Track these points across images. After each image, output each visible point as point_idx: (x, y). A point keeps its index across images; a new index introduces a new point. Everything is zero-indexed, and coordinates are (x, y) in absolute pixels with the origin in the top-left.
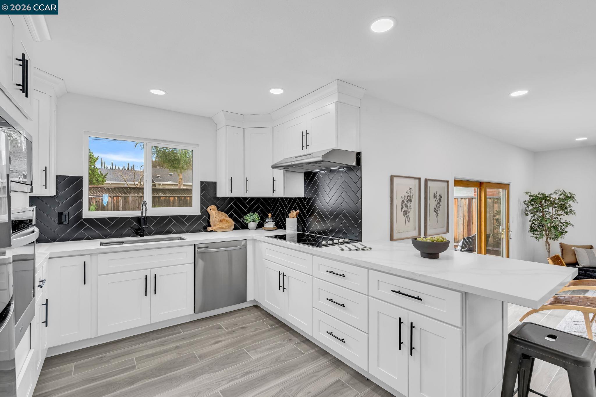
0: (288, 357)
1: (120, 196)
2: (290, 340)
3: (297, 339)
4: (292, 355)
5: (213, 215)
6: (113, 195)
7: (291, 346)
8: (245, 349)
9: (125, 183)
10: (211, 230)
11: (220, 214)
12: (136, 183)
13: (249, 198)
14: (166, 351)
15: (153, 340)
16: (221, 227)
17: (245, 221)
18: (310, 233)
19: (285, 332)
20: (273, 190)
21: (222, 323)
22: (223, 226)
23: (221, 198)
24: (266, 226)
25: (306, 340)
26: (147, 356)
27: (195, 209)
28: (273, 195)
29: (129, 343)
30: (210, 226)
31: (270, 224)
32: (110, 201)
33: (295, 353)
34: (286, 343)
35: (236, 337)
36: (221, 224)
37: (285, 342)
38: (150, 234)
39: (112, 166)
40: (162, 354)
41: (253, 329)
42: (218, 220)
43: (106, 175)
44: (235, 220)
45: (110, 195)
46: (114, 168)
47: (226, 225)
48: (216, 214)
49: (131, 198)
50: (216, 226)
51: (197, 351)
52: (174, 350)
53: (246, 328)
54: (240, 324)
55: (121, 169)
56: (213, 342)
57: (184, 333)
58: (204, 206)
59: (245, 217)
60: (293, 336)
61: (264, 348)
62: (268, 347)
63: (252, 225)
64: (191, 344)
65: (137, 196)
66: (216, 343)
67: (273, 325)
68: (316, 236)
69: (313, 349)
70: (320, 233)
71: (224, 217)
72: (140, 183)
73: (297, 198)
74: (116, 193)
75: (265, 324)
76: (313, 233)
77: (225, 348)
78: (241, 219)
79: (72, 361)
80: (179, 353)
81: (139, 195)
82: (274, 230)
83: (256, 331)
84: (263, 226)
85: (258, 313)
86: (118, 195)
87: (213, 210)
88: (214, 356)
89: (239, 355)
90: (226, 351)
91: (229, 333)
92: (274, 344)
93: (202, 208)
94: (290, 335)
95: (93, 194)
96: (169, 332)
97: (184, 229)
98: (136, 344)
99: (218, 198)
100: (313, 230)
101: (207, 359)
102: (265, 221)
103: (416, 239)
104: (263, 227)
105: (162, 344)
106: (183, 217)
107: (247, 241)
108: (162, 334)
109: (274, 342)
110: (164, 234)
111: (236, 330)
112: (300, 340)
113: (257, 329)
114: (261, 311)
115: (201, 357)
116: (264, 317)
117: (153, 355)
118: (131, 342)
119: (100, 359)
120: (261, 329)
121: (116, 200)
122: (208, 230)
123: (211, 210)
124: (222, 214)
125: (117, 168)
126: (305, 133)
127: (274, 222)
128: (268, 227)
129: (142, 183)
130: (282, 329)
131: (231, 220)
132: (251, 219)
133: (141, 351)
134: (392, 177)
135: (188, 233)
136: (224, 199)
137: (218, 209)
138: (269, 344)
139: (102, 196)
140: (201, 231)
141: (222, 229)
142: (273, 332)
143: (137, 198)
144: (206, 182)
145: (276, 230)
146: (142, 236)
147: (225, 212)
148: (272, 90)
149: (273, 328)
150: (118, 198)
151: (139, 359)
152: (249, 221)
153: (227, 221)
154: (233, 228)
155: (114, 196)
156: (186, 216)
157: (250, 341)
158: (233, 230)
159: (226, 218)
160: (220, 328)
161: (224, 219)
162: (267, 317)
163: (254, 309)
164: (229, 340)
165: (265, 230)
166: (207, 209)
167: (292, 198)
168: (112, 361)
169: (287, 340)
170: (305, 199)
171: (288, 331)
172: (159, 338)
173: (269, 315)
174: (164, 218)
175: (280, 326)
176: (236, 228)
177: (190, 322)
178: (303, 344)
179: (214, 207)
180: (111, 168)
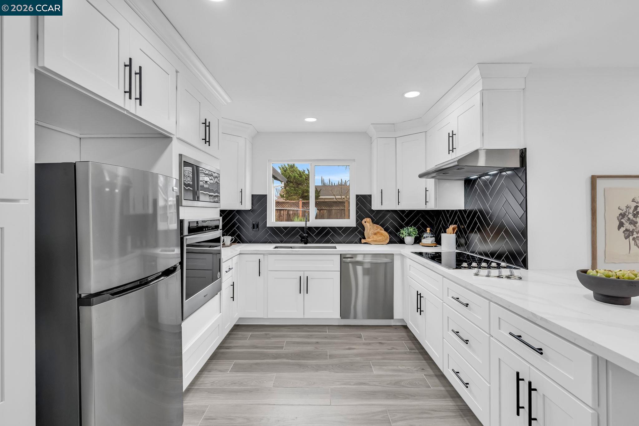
0: (410, 384)
1: (326, 209)
2: (423, 369)
3: (432, 371)
4: (416, 384)
5: (368, 227)
6: (320, 208)
7: (421, 375)
8: (372, 362)
9: (334, 197)
10: (365, 242)
11: (375, 227)
12: (343, 197)
13: (407, 210)
14: (309, 343)
15: (304, 332)
16: (375, 239)
17: (401, 235)
18: (471, 252)
19: (423, 360)
20: (426, 202)
21: (364, 334)
22: (377, 239)
23: (376, 211)
24: (424, 241)
25: (441, 375)
26: (294, 343)
27: (351, 222)
28: (426, 207)
29: (287, 329)
30: (364, 238)
31: (428, 240)
32: (318, 214)
33: (420, 383)
34: (416, 371)
35: (369, 349)
36: (375, 236)
37: (416, 369)
38: (313, 242)
39: (330, 182)
40: (305, 344)
41: (390, 347)
42: (372, 233)
43: (320, 191)
44: (390, 233)
45: (318, 208)
46: (331, 185)
47: (380, 238)
48: (371, 227)
49: (333, 211)
50: (370, 238)
51: (330, 351)
52: (315, 344)
53: (383, 344)
54: (380, 338)
55: (336, 185)
56: (347, 347)
57: (328, 333)
58: (359, 218)
59: (402, 231)
60: (428, 366)
61: (391, 367)
62: (395, 368)
63: (409, 239)
64: (329, 343)
65: (339, 209)
66: (349, 349)
67: (413, 349)
68: (477, 257)
69: (444, 386)
70: (481, 254)
71: (379, 230)
72: (346, 197)
73: (458, 210)
74: (322, 206)
75: (404, 346)
76: (473, 252)
77: (354, 355)
78: (397, 233)
79: (250, 331)
80: (316, 348)
81: (340, 208)
82: (433, 247)
83: (391, 349)
84: (420, 241)
85: (403, 334)
86: (324, 208)
87: (367, 223)
88: (342, 359)
89: (363, 365)
90: (353, 358)
91: (364, 344)
92: (403, 367)
93: (357, 221)
94: (426, 364)
95: (306, 207)
96: (318, 329)
97: (341, 239)
98: (292, 332)
99: (373, 211)
100: (474, 250)
101: (335, 359)
102: (423, 236)
103: (585, 272)
104: (420, 243)
105: (308, 337)
106: (340, 228)
107: (394, 256)
108: (312, 329)
109: (403, 366)
110: (323, 243)
111: (373, 343)
112: (434, 373)
113: (393, 348)
114: (408, 332)
115: (331, 356)
116: (408, 338)
117: (298, 343)
118: (289, 329)
119: (266, 335)
120: (397, 349)
121: (322, 212)
122: (362, 242)
123: (365, 222)
124: (377, 227)
125: (333, 185)
126: (451, 135)
127: (434, 238)
128: (425, 242)
129: (348, 197)
130: (420, 356)
131: (386, 234)
132: (407, 233)
133: (292, 337)
134: (594, 179)
135: (344, 243)
136: (379, 212)
137: (372, 221)
138: (398, 366)
139: (309, 209)
140: (356, 243)
141: (377, 242)
142: (408, 356)
143: (338, 210)
144: (361, 195)
145: (435, 246)
146: (306, 243)
147: (379, 225)
148: (406, 94)
149: (411, 352)
150: (324, 211)
151: (288, 343)
152: (404, 235)
153: (382, 234)
154: (388, 241)
155: (321, 210)
156: (342, 227)
157: (380, 357)
158: (388, 243)
159: (381, 231)
160: (360, 337)
161: (378, 232)
162: (411, 340)
163: (403, 329)
164: (362, 349)
165: (422, 246)
166: (362, 221)
167: (453, 211)
168: (272, 338)
169: (419, 368)
170: (465, 211)
171: (425, 359)
172: (308, 332)
173: (413, 339)
174: (324, 229)
175: (420, 353)
176: (391, 242)
177: (338, 325)
178: (435, 378)
179: (369, 220)
180: (329, 184)
